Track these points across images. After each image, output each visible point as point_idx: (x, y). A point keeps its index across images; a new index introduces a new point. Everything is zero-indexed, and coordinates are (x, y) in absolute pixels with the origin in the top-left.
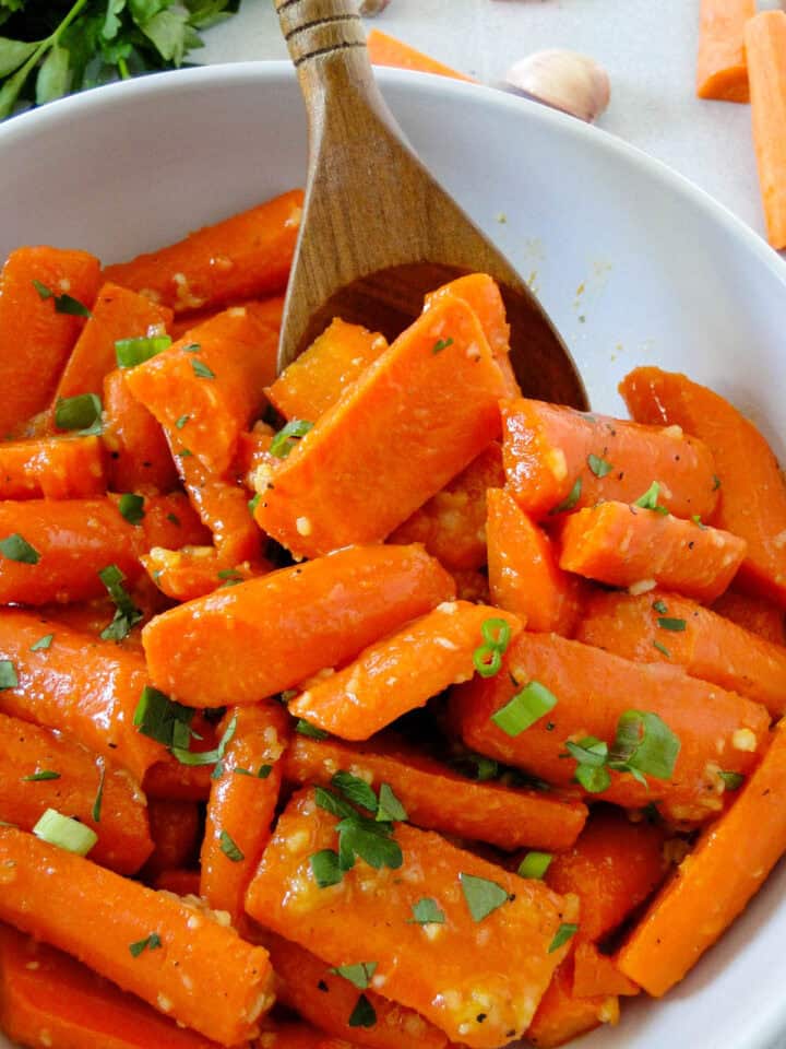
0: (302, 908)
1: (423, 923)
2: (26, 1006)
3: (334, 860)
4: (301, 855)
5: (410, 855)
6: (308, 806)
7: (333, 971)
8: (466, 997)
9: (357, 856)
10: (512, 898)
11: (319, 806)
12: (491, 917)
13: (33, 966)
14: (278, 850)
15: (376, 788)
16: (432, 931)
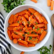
1: (33, 41)
4: (28, 39)
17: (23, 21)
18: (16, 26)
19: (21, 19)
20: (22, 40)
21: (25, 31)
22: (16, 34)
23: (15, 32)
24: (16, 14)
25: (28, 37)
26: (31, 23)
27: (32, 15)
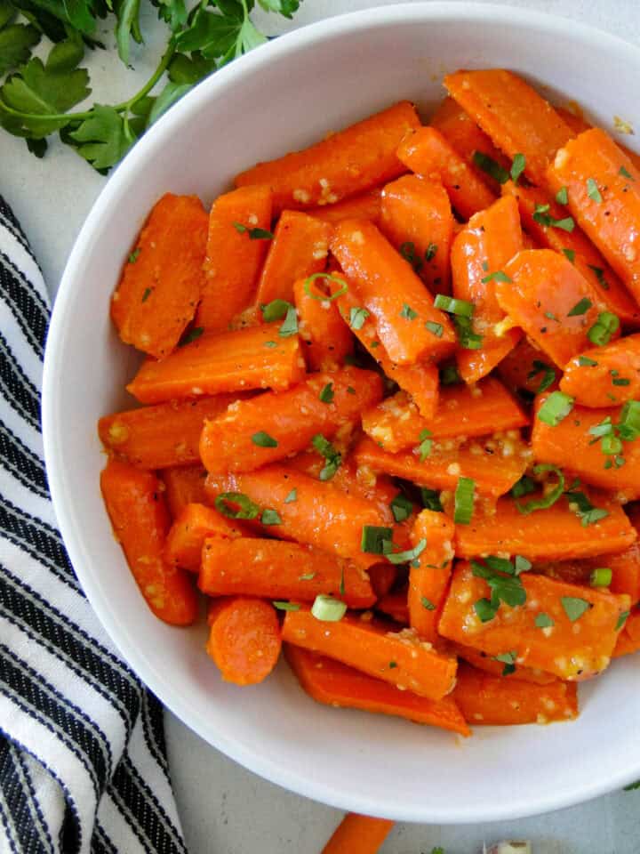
0: (473, 631)
1: (542, 627)
2: (323, 692)
3: (487, 603)
4: (469, 604)
5: (530, 592)
6: (468, 575)
7: (493, 659)
8: (569, 662)
9: (501, 600)
10: (592, 606)
11: (475, 575)
12: (580, 619)
13: (320, 666)
14: (456, 603)
15: (513, 559)
16: (547, 631)
17: (361, 293)
18: (252, 393)
19: (330, 263)
20: (353, 614)
21: (406, 468)
22: (257, 529)
23: (234, 484)
24: (234, 185)
25: (458, 562)
26: (500, 329)
27: (511, 189)
